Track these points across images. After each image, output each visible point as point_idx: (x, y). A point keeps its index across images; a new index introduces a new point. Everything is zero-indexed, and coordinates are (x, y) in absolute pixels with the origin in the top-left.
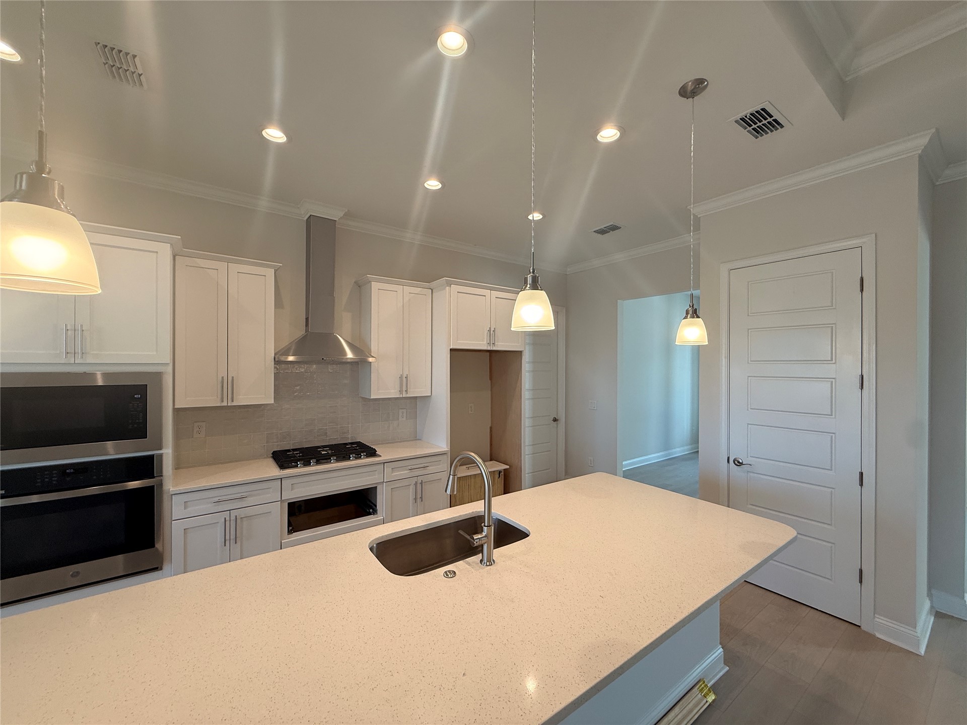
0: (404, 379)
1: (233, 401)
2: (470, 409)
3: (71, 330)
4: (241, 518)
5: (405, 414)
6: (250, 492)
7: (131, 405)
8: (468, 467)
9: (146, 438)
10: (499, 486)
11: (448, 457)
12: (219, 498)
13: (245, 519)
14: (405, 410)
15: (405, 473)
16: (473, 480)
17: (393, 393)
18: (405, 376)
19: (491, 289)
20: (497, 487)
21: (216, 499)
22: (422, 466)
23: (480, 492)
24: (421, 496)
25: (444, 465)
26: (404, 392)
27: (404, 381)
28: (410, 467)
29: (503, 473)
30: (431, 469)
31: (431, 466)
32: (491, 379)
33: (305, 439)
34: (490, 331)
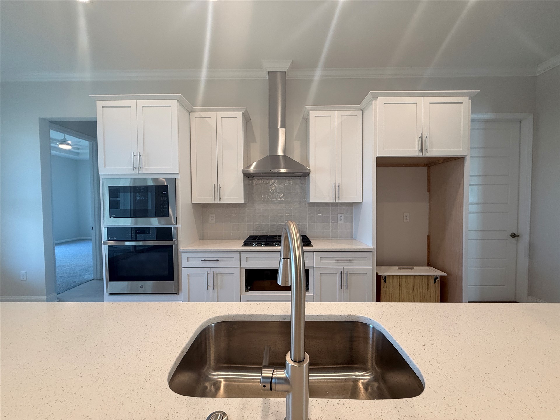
0: (337, 188)
1: (220, 200)
2: (405, 218)
3: (137, 155)
4: (217, 274)
5: (343, 219)
6: (221, 258)
7: (162, 197)
8: (400, 268)
9: (169, 217)
10: (434, 291)
11: (373, 255)
12: (205, 259)
13: (218, 275)
14: (343, 215)
15: (332, 262)
16: (404, 280)
17: (328, 199)
18: (337, 185)
19: (424, 95)
20: (432, 291)
21: (203, 259)
22: (348, 259)
23: (413, 293)
24: (346, 284)
25: (370, 262)
26: (337, 199)
27: (336, 189)
28: (336, 259)
29: (439, 279)
30: (356, 263)
31: (356, 260)
32: (429, 191)
33: (270, 230)
34: (422, 137)
